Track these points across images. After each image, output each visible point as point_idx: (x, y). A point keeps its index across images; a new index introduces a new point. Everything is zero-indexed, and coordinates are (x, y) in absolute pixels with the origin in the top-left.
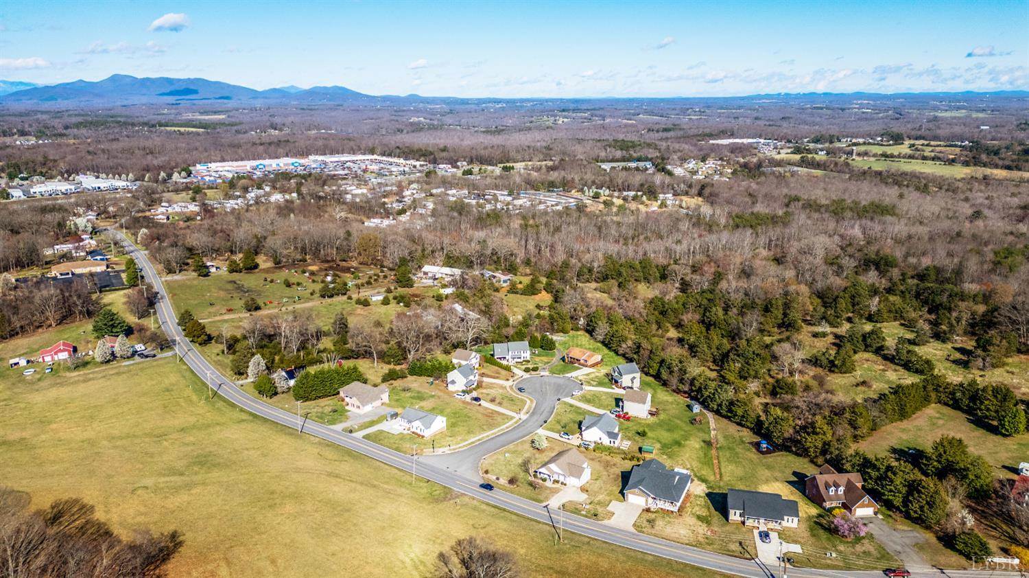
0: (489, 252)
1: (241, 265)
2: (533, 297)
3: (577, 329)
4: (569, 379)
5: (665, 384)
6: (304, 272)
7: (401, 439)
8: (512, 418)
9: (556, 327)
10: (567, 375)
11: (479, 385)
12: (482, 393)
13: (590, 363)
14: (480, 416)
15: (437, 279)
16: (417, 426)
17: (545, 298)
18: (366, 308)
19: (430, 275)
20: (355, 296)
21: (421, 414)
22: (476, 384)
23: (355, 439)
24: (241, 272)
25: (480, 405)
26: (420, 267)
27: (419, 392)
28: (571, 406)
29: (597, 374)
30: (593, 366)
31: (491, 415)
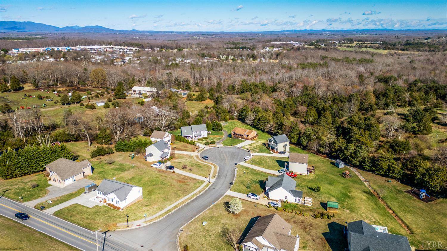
0: (174, 79)
1: (10, 87)
2: (202, 102)
3: (233, 119)
4: (239, 148)
5: (305, 148)
6: (54, 91)
7: (95, 213)
8: (203, 182)
9: (220, 118)
10: (236, 146)
11: (172, 156)
12: (175, 162)
13: (250, 137)
14: (175, 183)
15: (142, 94)
16: (112, 199)
17: (210, 103)
18: (92, 110)
19: (137, 92)
20: (85, 104)
21: (118, 186)
22: (169, 155)
23: (46, 218)
24: (10, 92)
25: (174, 172)
26: (131, 88)
27: (121, 165)
28: (247, 168)
29: (257, 144)
30: (252, 139)
31: (184, 180)
